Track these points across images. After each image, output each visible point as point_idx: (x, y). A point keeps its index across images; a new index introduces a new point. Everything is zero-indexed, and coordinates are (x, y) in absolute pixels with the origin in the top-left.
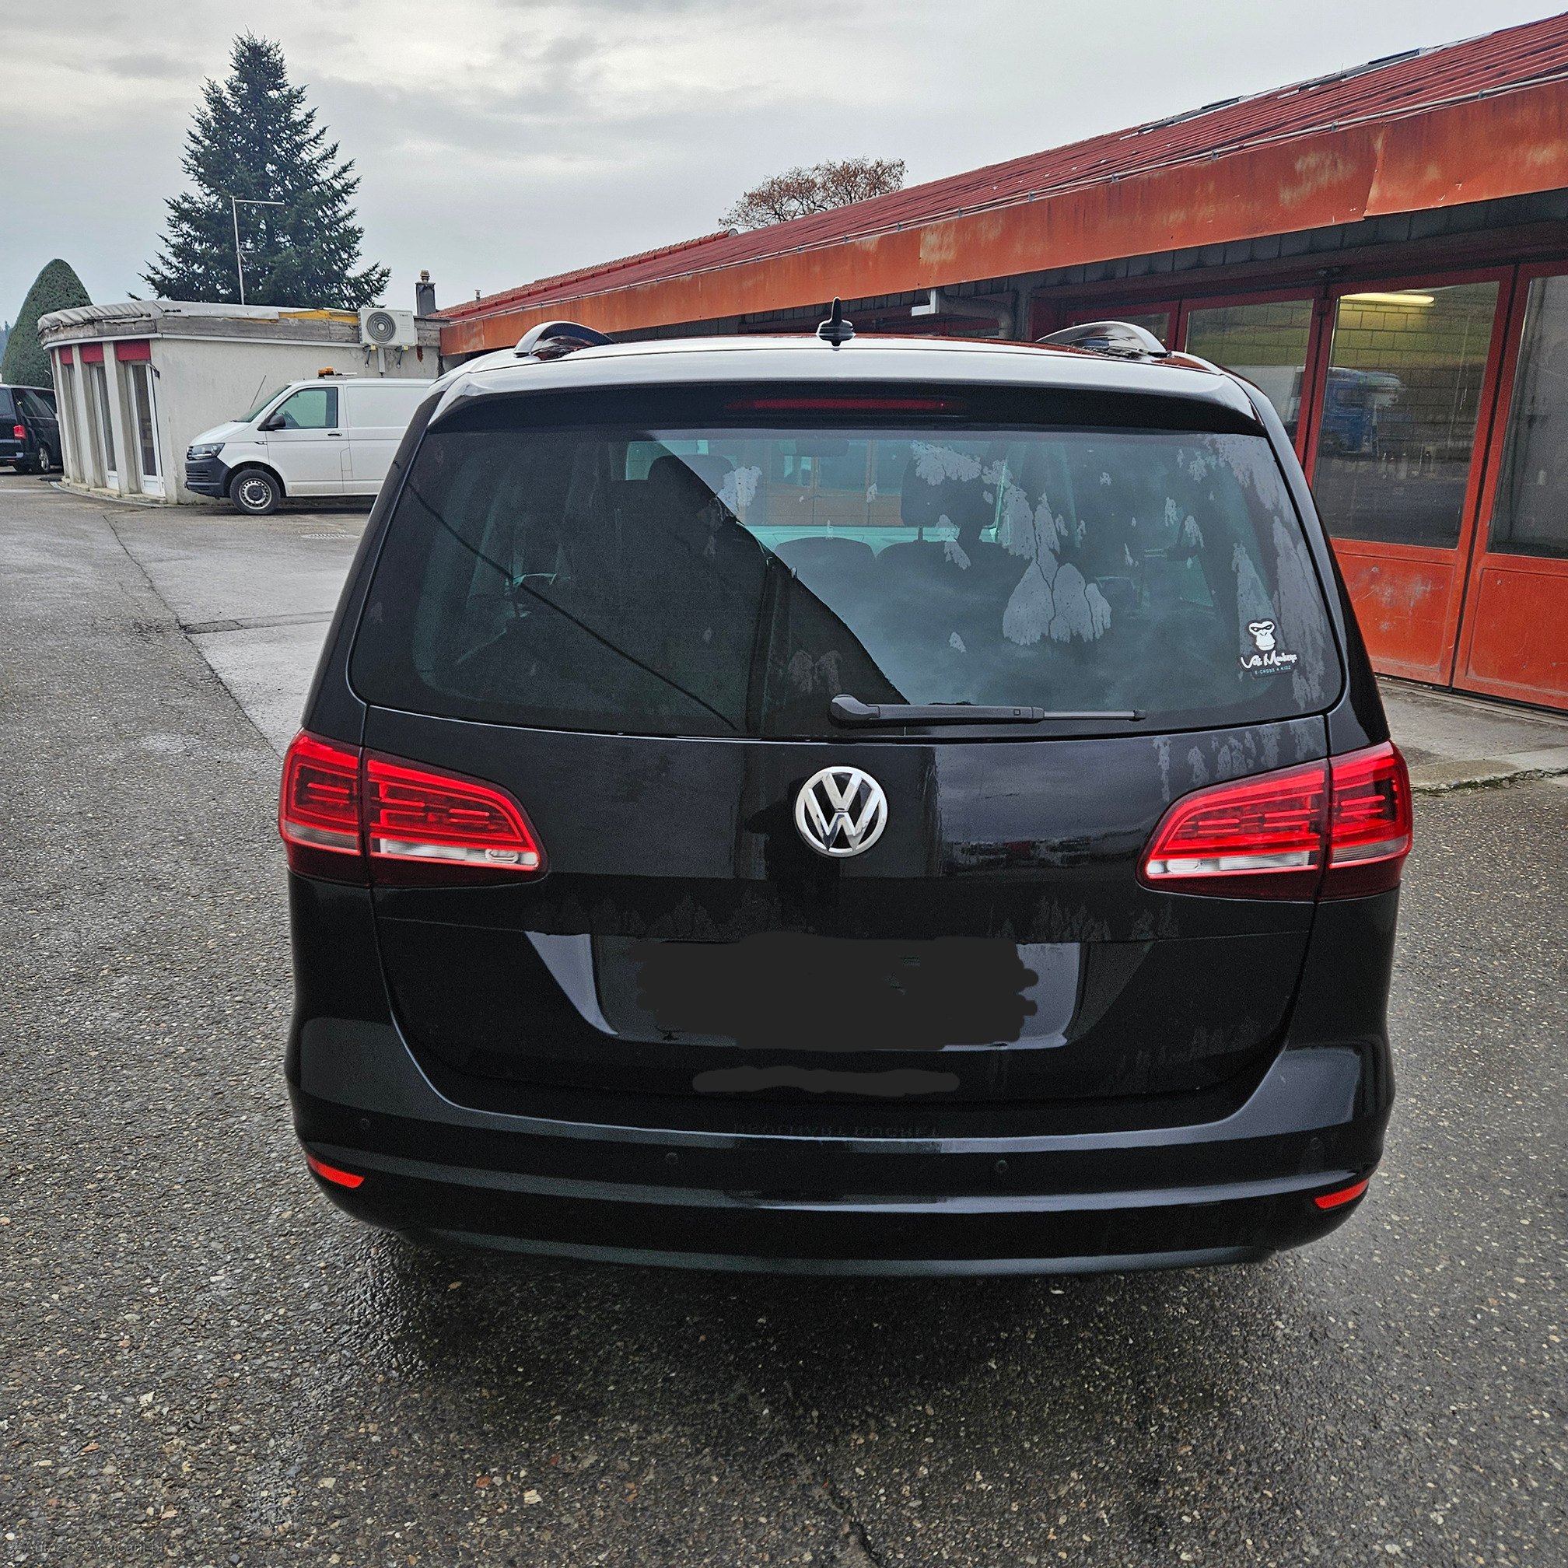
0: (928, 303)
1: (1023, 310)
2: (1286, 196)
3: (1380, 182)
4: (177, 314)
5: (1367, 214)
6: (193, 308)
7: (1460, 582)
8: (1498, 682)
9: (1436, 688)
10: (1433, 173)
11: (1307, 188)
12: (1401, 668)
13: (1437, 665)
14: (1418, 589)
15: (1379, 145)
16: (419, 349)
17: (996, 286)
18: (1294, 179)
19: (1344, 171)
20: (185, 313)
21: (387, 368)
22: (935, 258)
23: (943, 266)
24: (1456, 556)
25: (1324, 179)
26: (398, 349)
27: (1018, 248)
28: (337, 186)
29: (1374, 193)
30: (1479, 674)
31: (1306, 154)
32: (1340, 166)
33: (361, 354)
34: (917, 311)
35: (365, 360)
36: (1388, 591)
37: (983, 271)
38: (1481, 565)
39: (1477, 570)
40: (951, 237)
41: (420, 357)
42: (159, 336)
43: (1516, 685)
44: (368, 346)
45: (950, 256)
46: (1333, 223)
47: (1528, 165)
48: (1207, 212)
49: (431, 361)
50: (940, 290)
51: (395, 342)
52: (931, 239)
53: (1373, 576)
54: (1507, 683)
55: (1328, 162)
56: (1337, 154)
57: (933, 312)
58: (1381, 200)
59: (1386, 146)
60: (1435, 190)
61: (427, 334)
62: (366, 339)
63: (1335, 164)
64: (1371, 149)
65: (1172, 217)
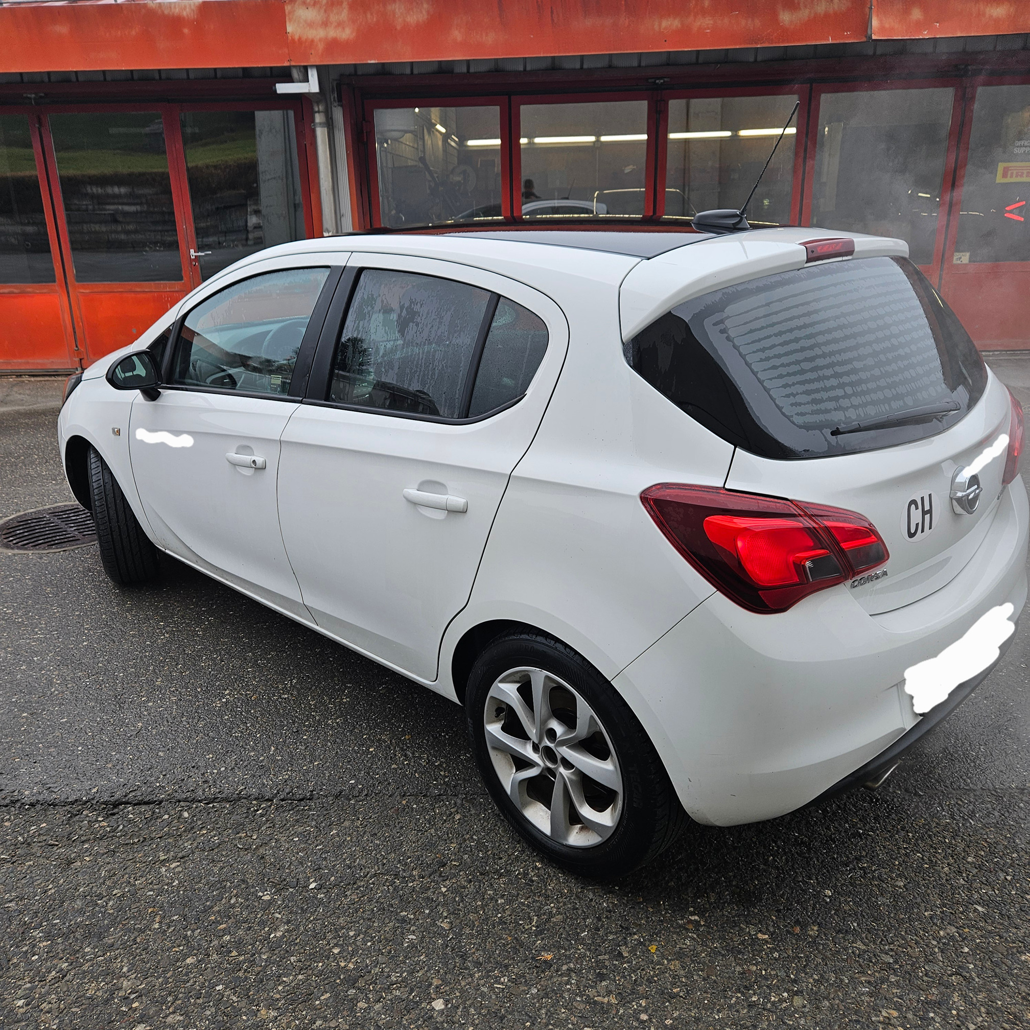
0: (304, 81)
2: (785, 17)
3: (878, 16)
5: (873, 37)
10: (917, 14)
11: (804, 14)
18: (792, 5)
19: (838, 5)
22: (315, 34)
23: (333, 45)
29: (875, 23)
34: (283, 88)
40: (342, 14)
45: (346, 34)
46: (830, 41)
47: (987, 16)
48: (704, 23)
50: (326, 69)
52: (305, 13)
57: (316, 91)
58: (882, 29)
60: (919, 25)
65: (665, 23)
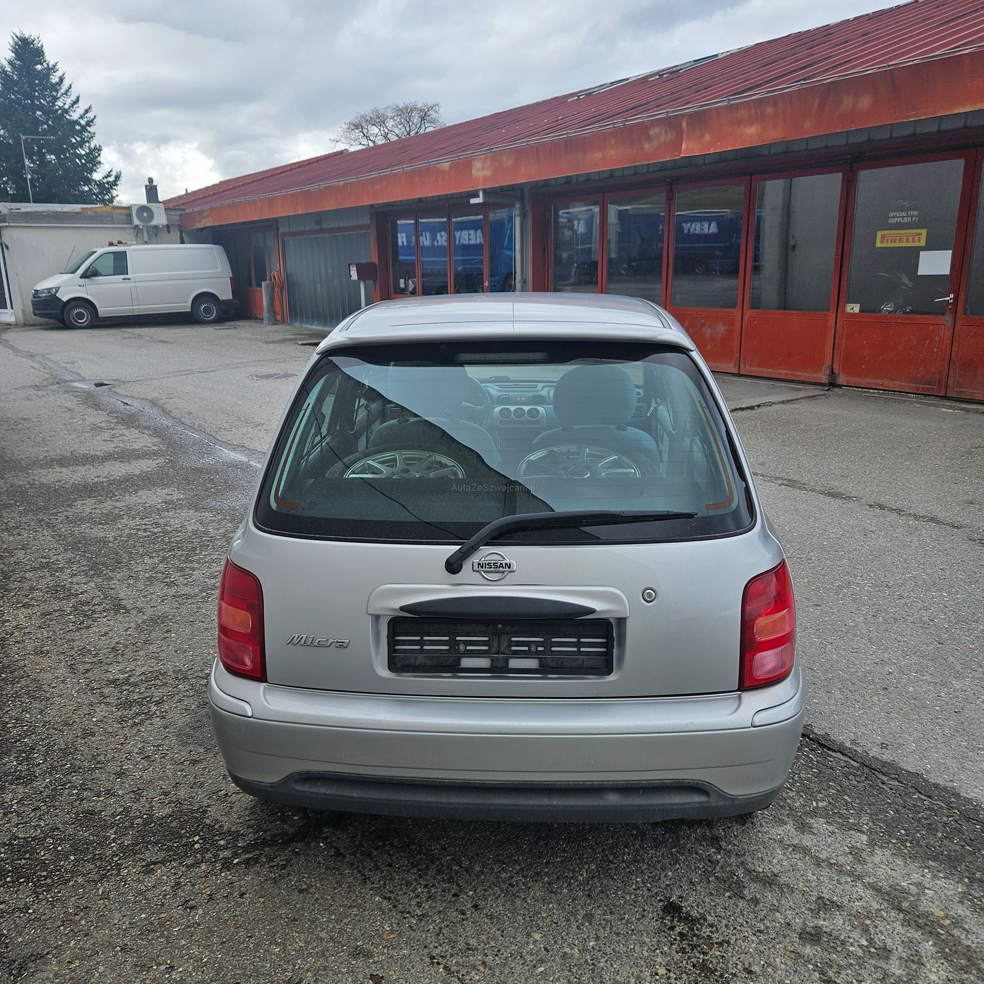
0: (478, 196)
1: (526, 200)
2: (647, 146)
3: (686, 143)
4: (18, 211)
5: (682, 156)
6: (28, 207)
7: (739, 324)
8: (759, 369)
9: (733, 375)
10: (707, 138)
11: (655, 143)
12: (717, 367)
13: (732, 364)
14: (722, 329)
15: (684, 124)
16: (168, 227)
17: (512, 188)
18: (649, 139)
19: (671, 136)
20: (23, 210)
21: (149, 239)
22: (480, 174)
23: (485, 178)
24: (737, 312)
25: (663, 139)
26: (156, 227)
27: (523, 170)
28: (83, 122)
29: (684, 146)
30: (750, 366)
31: (654, 127)
32: (669, 133)
33: (132, 231)
34: (473, 201)
35: (135, 234)
36: (709, 331)
37: (506, 181)
38: (747, 316)
39: (746, 318)
40: (488, 163)
41: (169, 232)
42: (7, 224)
43: (766, 370)
44: (137, 226)
45: (488, 173)
46: (668, 159)
47: (745, 135)
48: (612, 153)
49: (175, 233)
50: (484, 191)
51: (154, 223)
52: (477, 164)
53: (702, 324)
54: (763, 370)
55: (663, 131)
56: (668, 129)
57: (481, 201)
58: (687, 149)
59: (687, 125)
61: (172, 218)
62: (136, 222)
63: (666, 132)
64: (681, 126)
65: (596, 155)
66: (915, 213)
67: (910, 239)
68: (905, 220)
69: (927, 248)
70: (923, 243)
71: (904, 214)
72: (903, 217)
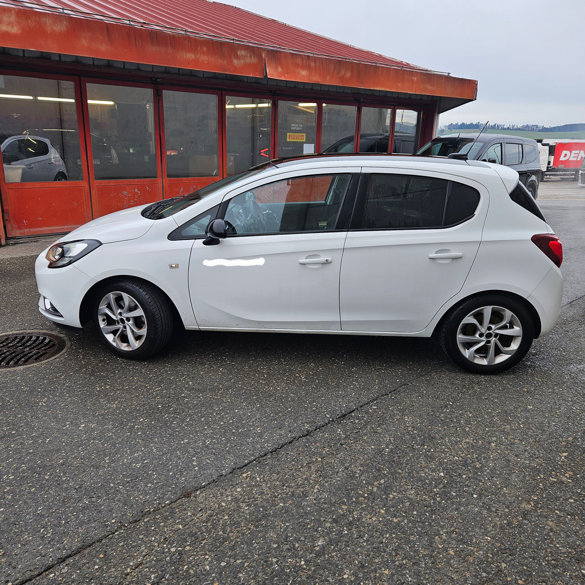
2: (235, 62)
3: (268, 68)
5: (268, 77)
10: (280, 69)
11: (242, 62)
15: (264, 55)
18: (238, 57)
19: (254, 60)
25: (248, 60)
29: (268, 71)
31: (241, 50)
32: (253, 58)
45: (14, 30)
46: (252, 76)
47: (301, 74)
48: (204, 58)
55: (249, 55)
56: (251, 54)
59: (266, 56)
60: (281, 74)
63: (251, 56)
64: (261, 56)
65: (187, 55)
66: (301, 126)
67: (300, 138)
68: (298, 129)
69: (306, 143)
70: (304, 140)
71: (297, 126)
72: (297, 127)
